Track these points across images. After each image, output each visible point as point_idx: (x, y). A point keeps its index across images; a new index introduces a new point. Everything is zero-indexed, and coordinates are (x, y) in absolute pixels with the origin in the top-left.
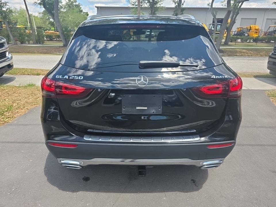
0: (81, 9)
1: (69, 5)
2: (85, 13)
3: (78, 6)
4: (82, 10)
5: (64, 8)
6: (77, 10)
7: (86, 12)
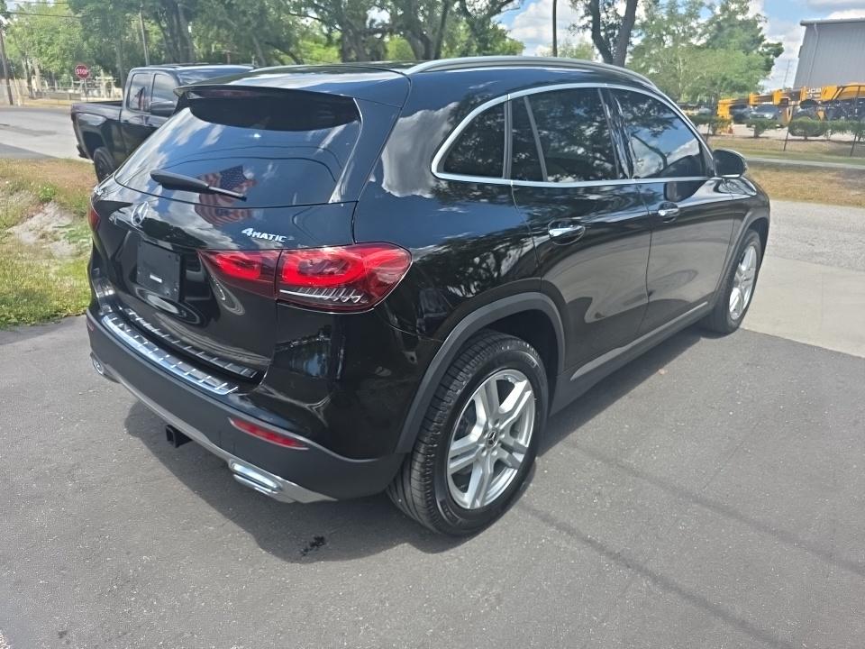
0: (760, 35)
1: (718, 23)
2: (772, 45)
3: (750, 25)
4: (763, 36)
5: (701, 35)
6: (746, 36)
7: (776, 42)
